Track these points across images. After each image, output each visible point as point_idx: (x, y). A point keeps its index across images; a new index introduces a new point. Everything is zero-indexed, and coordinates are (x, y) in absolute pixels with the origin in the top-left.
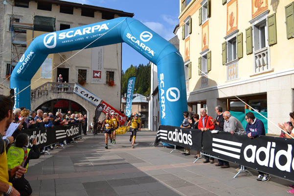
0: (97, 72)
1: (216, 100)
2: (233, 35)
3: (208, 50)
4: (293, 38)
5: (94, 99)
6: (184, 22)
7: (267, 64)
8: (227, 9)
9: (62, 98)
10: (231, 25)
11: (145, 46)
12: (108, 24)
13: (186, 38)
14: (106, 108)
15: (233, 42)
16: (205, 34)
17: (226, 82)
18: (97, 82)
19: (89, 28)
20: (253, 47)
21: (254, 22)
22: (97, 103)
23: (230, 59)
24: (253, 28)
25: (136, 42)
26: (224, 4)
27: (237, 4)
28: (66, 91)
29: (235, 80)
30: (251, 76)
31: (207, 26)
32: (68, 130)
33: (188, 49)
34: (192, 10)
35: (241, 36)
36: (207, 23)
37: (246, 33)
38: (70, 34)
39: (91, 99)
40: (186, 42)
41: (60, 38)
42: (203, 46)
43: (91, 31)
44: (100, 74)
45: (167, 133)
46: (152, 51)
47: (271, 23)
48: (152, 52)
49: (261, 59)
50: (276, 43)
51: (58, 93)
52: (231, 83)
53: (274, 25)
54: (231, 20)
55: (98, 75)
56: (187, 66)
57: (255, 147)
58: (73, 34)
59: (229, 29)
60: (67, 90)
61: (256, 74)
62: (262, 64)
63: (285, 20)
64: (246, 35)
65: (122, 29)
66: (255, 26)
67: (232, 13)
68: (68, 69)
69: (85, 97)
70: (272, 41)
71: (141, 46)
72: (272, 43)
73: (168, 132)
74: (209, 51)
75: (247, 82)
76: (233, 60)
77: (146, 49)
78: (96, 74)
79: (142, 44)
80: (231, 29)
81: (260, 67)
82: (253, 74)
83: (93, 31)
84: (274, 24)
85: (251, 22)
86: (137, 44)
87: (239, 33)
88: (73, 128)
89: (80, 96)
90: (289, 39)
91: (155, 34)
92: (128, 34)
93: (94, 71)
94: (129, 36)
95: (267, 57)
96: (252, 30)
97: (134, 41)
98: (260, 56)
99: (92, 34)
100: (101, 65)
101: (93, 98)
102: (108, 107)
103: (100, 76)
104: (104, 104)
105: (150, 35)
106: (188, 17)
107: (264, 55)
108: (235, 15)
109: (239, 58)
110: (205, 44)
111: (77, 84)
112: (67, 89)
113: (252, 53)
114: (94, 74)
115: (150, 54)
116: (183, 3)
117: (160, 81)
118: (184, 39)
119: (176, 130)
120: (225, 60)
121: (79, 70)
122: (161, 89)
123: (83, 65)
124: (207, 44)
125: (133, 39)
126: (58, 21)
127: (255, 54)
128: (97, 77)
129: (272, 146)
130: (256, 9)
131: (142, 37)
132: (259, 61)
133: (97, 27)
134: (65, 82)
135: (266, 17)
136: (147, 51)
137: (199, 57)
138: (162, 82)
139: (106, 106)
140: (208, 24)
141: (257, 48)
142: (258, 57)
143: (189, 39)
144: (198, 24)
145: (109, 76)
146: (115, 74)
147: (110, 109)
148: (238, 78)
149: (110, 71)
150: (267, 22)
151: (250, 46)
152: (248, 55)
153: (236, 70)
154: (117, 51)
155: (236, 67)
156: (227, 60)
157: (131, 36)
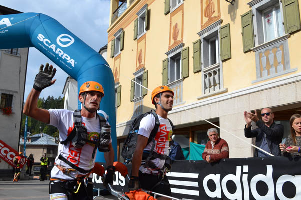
2: (176, 49)
3: (144, 69)
4: (250, 51)
6: (115, 36)
7: (220, 84)
8: (171, 19)
10: (175, 38)
11: (62, 53)
12: (12, 19)
13: (115, 56)
15: (176, 59)
16: (141, 51)
20: (202, 64)
21: (203, 34)
23: (172, 79)
24: (202, 41)
25: (49, 47)
26: (166, 14)
27: (183, 15)
29: (179, 105)
30: (199, 100)
31: (144, 41)
33: (118, 71)
34: (125, 22)
35: (187, 50)
36: (144, 37)
37: (194, 47)
40: (115, 61)
42: (138, 65)
46: (72, 60)
47: (224, 35)
48: (72, 62)
49: (211, 79)
50: (231, 58)
53: (228, 38)
54: (175, 33)
56: (116, 90)
57: (219, 176)
59: (171, 44)
61: (205, 96)
62: (212, 84)
63: (241, 31)
64: (194, 51)
65: (32, 28)
66: (205, 39)
67: (176, 25)
70: (225, 56)
71: (56, 53)
72: (225, 59)
74: (146, 70)
75: (193, 106)
76: (175, 81)
77: (63, 58)
79: (58, 50)
80: (175, 43)
81: (210, 87)
82: (201, 97)
84: (228, 36)
85: (200, 34)
86: (51, 50)
87: (184, 48)
90: (245, 53)
91: (77, 40)
92: (40, 35)
94: (40, 37)
95: (219, 76)
96: (201, 43)
97: (47, 46)
98: (210, 75)
105: (71, 40)
106: (119, 31)
107: (215, 73)
108: (180, 27)
109: (185, 78)
110: (140, 63)
113: (200, 71)
115: (70, 65)
116: (114, 13)
118: (113, 57)
120: (166, 82)
124: (142, 63)
125: (46, 42)
127: (205, 72)
129: (244, 171)
130: (206, 20)
131: (60, 41)
132: (209, 80)
135: (218, 28)
136: (65, 61)
137: (133, 78)
141: (207, 65)
142: (208, 76)
143: (120, 58)
144: (133, 39)
145: (4, 100)
146: (13, 98)
147: (3, 146)
148: (182, 103)
149: (7, 93)
150: (219, 34)
151: (199, 62)
152: (195, 73)
153: (180, 93)
154: (20, 68)
155: (180, 88)
156: (169, 81)
157: (44, 38)
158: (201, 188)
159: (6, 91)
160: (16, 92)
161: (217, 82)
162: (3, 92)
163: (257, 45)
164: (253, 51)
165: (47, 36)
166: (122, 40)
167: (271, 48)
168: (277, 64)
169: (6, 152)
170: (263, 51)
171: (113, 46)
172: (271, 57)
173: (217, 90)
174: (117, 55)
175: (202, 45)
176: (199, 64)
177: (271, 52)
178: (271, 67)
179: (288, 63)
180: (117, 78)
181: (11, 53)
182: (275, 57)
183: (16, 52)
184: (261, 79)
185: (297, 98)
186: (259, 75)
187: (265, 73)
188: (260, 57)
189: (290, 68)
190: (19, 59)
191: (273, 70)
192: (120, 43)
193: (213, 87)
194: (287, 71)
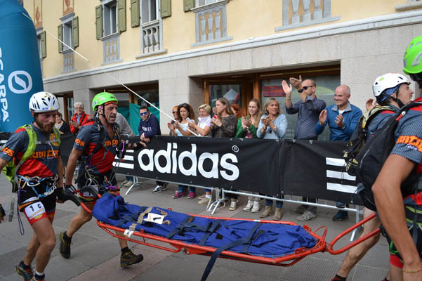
1: (88, 90)
3: (74, 15)
4: (190, 11)
7: (159, 43)
15: (111, 7)
17: (102, 65)
20: (140, 18)
23: (108, 32)
29: (116, 62)
30: (137, 58)
33: (40, 11)
42: (66, 7)
49: (151, 36)
50: (170, 16)
52: (110, 66)
56: (39, 37)
57: (152, 151)
61: (144, 55)
62: (151, 43)
70: (165, 12)
72: (166, 15)
74: (76, 16)
75: (132, 66)
76: (111, 34)
81: (149, 46)
82: (140, 55)
90: (186, 12)
95: (159, 34)
98: (149, 31)
107: (154, 29)
109: (121, 32)
110: (68, 5)
113: (138, 26)
120: (100, 32)
124: (71, 6)
127: (143, 28)
129: (173, 148)
132: (148, 37)
137: (59, 25)
141: (146, 20)
142: (147, 33)
148: (119, 60)
151: (137, 15)
152: (133, 27)
153: (117, 48)
155: (116, 43)
156: (104, 33)
158: (135, 162)
161: (157, 41)
163: (197, 6)
164: (194, 11)
167: (210, 11)
168: (215, 29)
170: (203, 13)
172: (210, 20)
176: (137, 17)
177: (210, 16)
178: (209, 31)
179: (225, 30)
180: (40, 20)
182: (214, 21)
184: (199, 43)
185: (230, 66)
186: (198, 39)
187: (204, 37)
188: (200, 19)
189: (226, 35)
191: (211, 35)
194: (224, 38)
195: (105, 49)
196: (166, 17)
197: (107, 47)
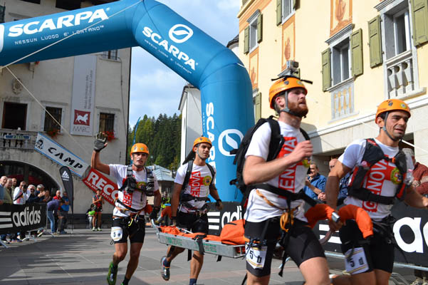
0: (82, 114)
2: (342, 34)
5: (74, 164)
6: (249, 21)
7: (413, 82)
9: (12, 159)
10: (339, 17)
11: (178, 51)
12: (108, 9)
13: (250, 52)
14: (97, 181)
15: (342, 48)
16: (289, 40)
17: (330, 123)
18: (80, 133)
19: (71, 17)
20: (383, 53)
21: (384, 6)
22: (81, 172)
23: (337, 79)
24: (383, 18)
25: (160, 44)
28: (19, 146)
29: (349, 117)
31: (292, 24)
32: (16, 214)
33: (256, 71)
35: (360, 33)
36: (292, 19)
37: (369, 28)
38: (31, 28)
39: (68, 163)
40: (251, 57)
41: (10, 35)
42: (285, 61)
43: (73, 22)
44: (89, 117)
45: (220, 217)
46: (191, 60)
47: (418, 5)
48: (192, 63)
49: (399, 74)
51: (4, 149)
52: (339, 123)
53: (425, 9)
54: (339, 9)
55: (84, 119)
56: (254, 100)
58: (38, 27)
59: (334, 27)
60: (21, 144)
62: (401, 82)
64: (370, 33)
65: (135, 19)
66: (387, 14)
68: (26, 105)
69: (57, 159)
70: (420, 38)
71: (170, 51)
72: (421, 42)
73: (222, 215)
76: (342, 82)
77: (179, 58)
78: (80, 118)
79: (172, 47)
80: (340, 24)
81: (397, 87)
83: (77, 23)
84: (425, 6)
85: (379, 8)
86: (162, 47)
87: (355, 30)
88: (30, 211)
89: (48, 158)
91: (198, 32)
92: (146, 29)
93: (76, 111)
94: (147, 32)
95: (412, 70)
96: (381, 21)
97: (157, 42)
98: (397, 69)
99: (75, 28)
100: (90, 101)
101: (73, 161)
102: (102, 180)
103: (88, 121)
104: (93, 174)
105: (188, 31)
106: (255, 14)
107: (405, 65)
109: (356, 76)
110: (287, 59)
111: (41, 133)
112: (22, 142)
113: (381, 64)
114: (76, 117)
115: (188, 67)
117: (206, 118)
118: (247, 53)
119: (239, 208)
120: (327, 83)
121: (47, 108)
122: (208, 133)
123: (55, 99)
124: (291, 58)
125: (156, 38)
126: (10, 14)
127: (388, 65)
128: (82, 123)
132: (396, 77)
133: (85, 15)
134: (19, 129)
136: (182, 62)
138: (211, 119)
139: (97, 177)
140: (294, 21)
141: (390, 54)
142: (393, 71)
143: (258, 53)
144: (275, 23)
145: (104, 121)
146: (115, 118)
147: (106, 182)
148: (353, 114)
149: (108, 112)
150: (409, 4)
151: (378, 50)
152: (372, 68)
153: (350, 99)
154: (122, 77)
155: (349, 92)
156: (332, 82)
157: (151, 31)
159: (106, 109)
160: (119, 110)
161: (409, 79)
162: (101, 111)
165: (155, 29)
166: (259, 26)
169: (109, 190)
171: (247, 36)
173: (409, 91)
174: (253, 49)
175: (383, 23)
176: (378, 53)
180: (256, 82)
181: (109, 57)
183: (115, 55)
190: (120, 65)
192: (257, 32)
193: (402, 88)
195: (333, 102)
196: (422, 45)
197: (337, 99)
